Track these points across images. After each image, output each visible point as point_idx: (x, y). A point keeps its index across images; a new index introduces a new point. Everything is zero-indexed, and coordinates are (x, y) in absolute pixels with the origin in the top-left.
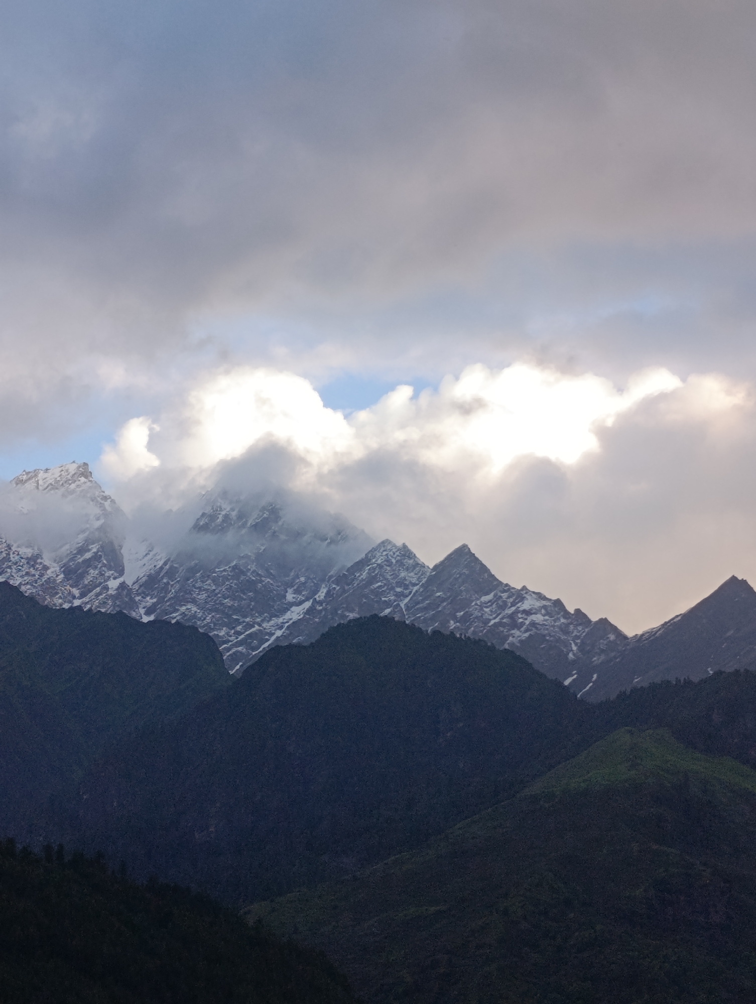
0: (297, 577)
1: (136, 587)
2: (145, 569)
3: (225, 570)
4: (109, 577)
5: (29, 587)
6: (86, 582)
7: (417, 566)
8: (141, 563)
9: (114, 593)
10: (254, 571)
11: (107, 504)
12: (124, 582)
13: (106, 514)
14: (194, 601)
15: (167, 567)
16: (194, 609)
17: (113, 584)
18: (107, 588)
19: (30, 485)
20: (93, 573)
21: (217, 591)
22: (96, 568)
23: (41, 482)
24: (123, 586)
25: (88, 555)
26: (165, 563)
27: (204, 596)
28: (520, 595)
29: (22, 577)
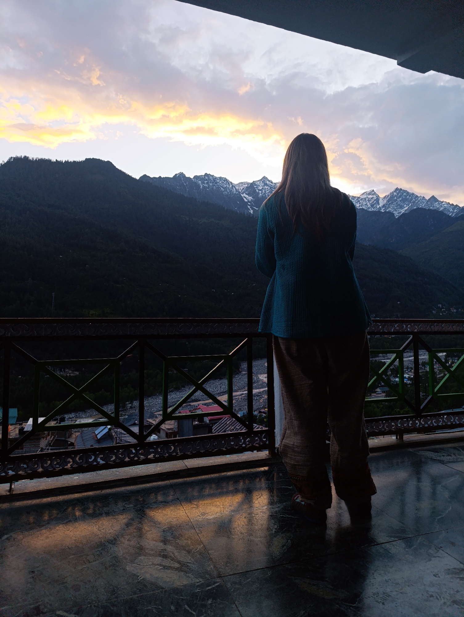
1: (381, 207)
2: (383, 204)
5: (366, 208)
6: (374, 207)
7: (426, 200)
11: (377, 195)
13: (377, 197)
15: (386, 203)
16: (390, 209)
17: (378, 207)
18: (377, 207)
19: (365, 194)
22: (375, 205)
23: (367, 193)
24: (379, 207)
25: (374, 203)
27: (392, 207)
28: (442, 202)
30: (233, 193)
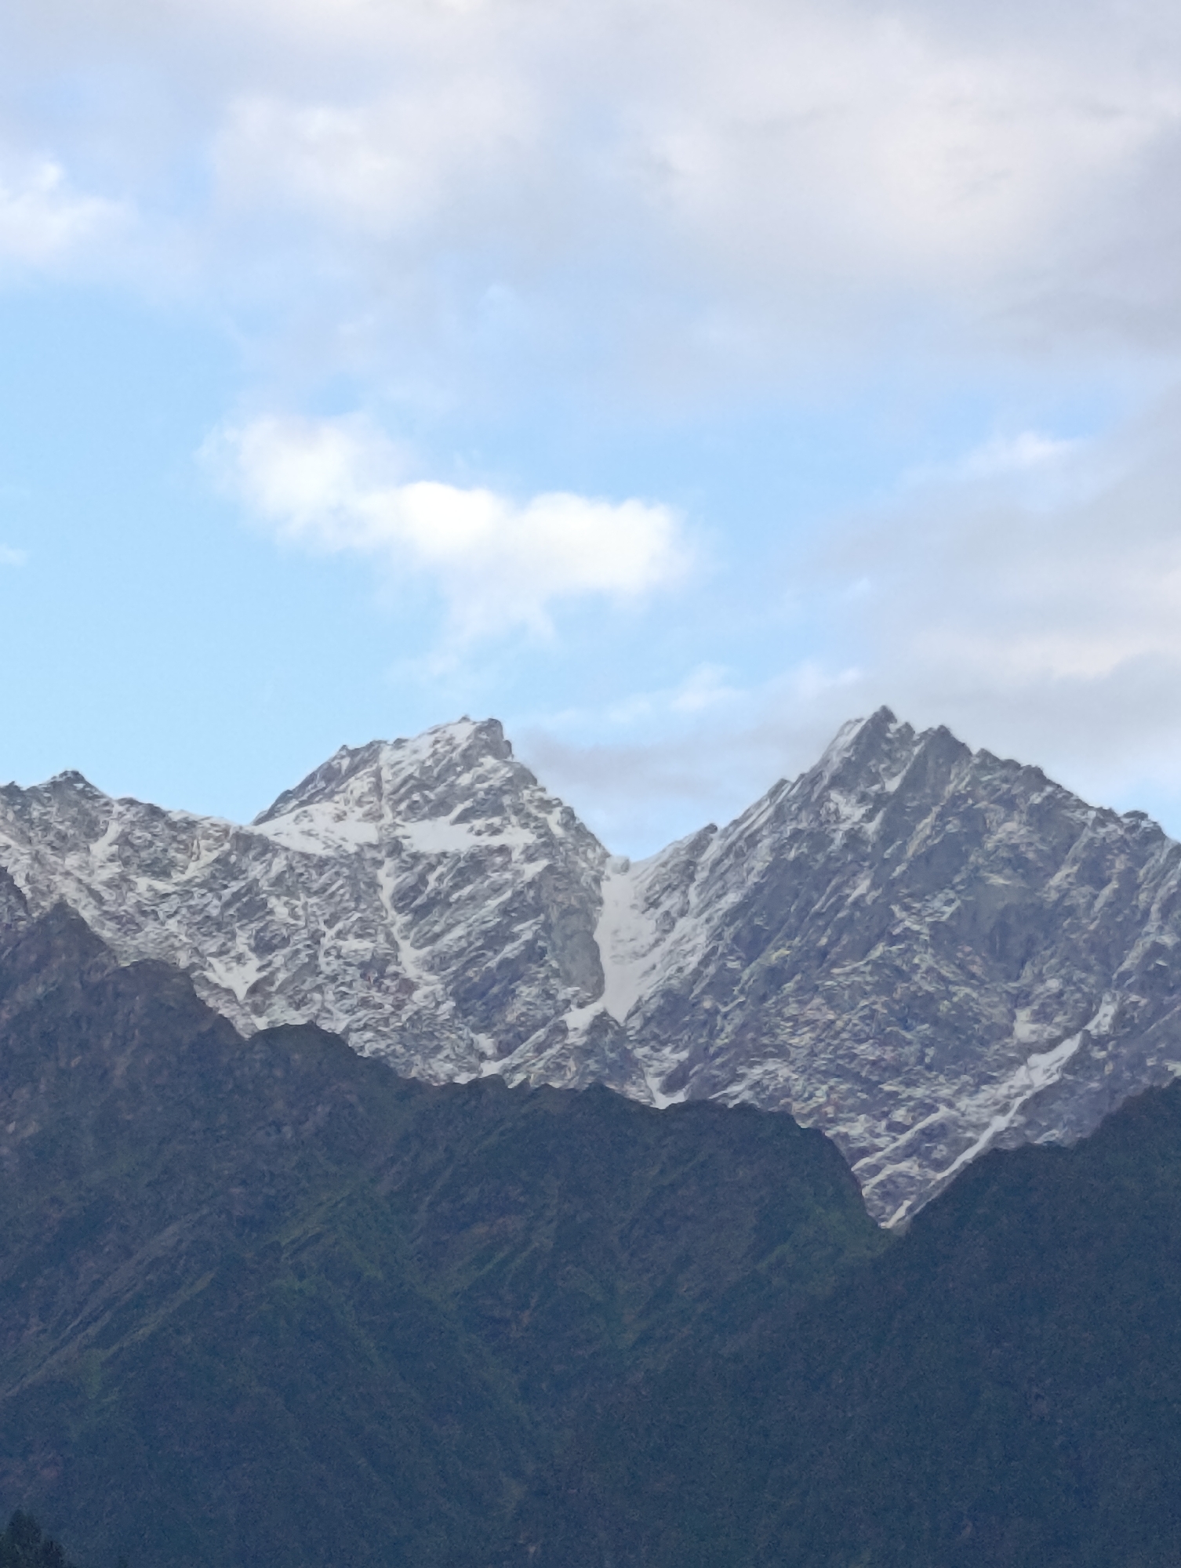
0: (1040, 978)
1: (636, 1022)
2: (654, 977)
3: (855, 971)
4: (567, 1002)
5: (369, 1035)
6: (511, 1018)
8: (644, 964)
9: (581, 1041)
10: (930, 970)
12: (605, 1014)
13: (549, 844)
14: (782, 1052)
15: (711, 970)
16: (784, 1071)
17: (578, 1019)
18: (562, 1030)
19: (360, 784)
20: (527, 992)
21: (840, 1024)
22: (531, 981)
23: (386, 774)
24: (601, 1023)
25: (510, 950)
26: (705, 961)
27: (805, 1038)
29: (350, 1011)
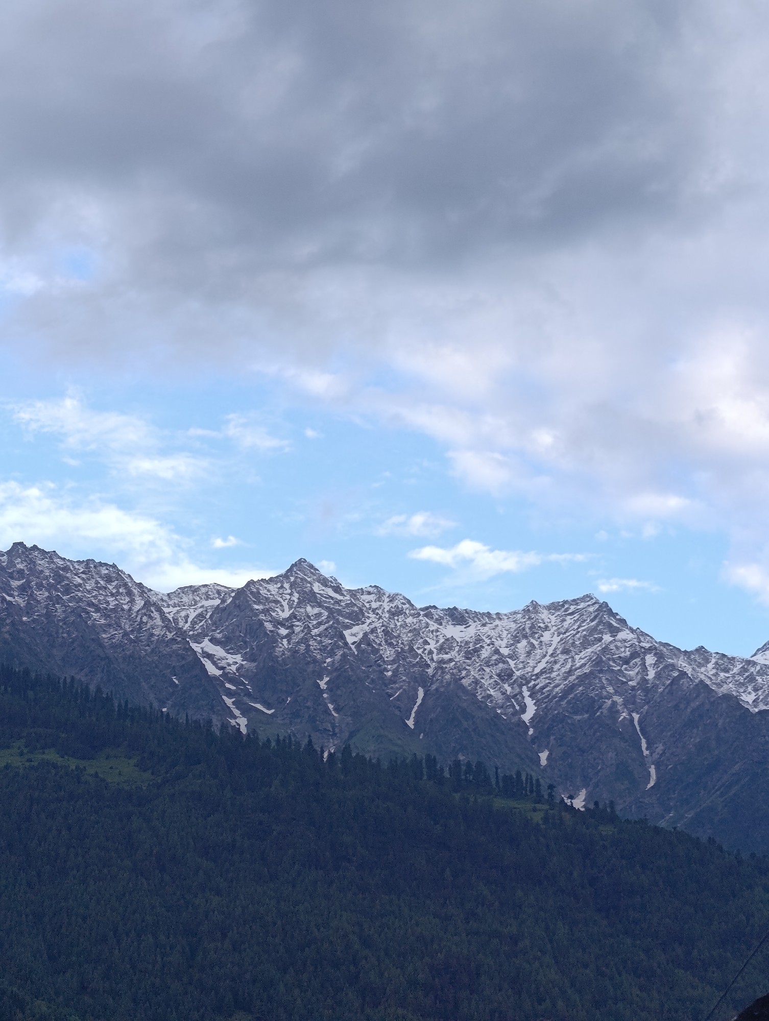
30: (152, 635)
